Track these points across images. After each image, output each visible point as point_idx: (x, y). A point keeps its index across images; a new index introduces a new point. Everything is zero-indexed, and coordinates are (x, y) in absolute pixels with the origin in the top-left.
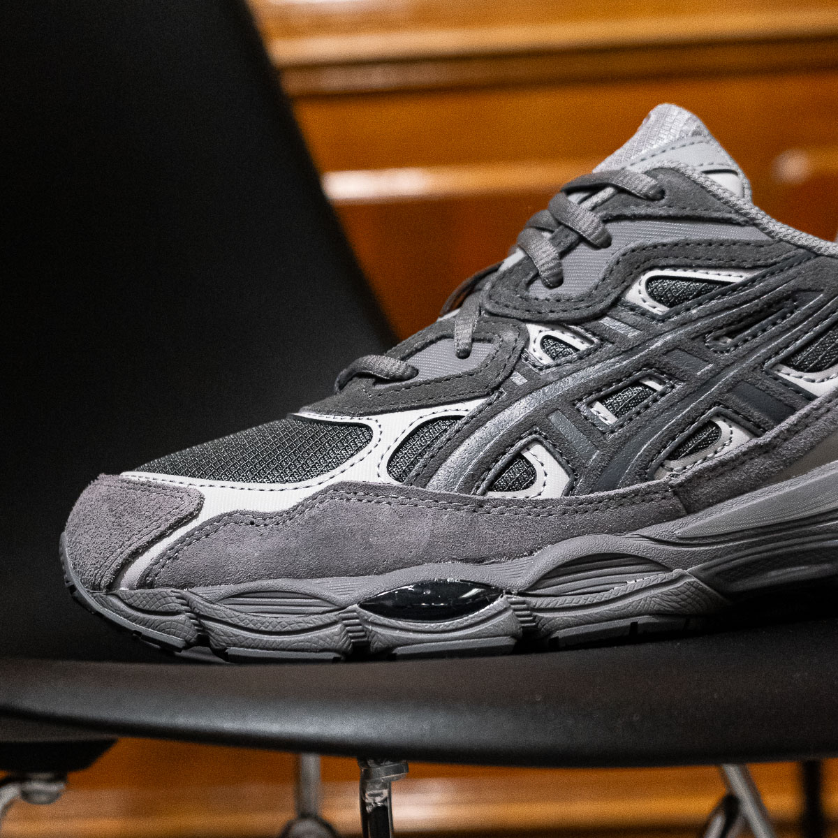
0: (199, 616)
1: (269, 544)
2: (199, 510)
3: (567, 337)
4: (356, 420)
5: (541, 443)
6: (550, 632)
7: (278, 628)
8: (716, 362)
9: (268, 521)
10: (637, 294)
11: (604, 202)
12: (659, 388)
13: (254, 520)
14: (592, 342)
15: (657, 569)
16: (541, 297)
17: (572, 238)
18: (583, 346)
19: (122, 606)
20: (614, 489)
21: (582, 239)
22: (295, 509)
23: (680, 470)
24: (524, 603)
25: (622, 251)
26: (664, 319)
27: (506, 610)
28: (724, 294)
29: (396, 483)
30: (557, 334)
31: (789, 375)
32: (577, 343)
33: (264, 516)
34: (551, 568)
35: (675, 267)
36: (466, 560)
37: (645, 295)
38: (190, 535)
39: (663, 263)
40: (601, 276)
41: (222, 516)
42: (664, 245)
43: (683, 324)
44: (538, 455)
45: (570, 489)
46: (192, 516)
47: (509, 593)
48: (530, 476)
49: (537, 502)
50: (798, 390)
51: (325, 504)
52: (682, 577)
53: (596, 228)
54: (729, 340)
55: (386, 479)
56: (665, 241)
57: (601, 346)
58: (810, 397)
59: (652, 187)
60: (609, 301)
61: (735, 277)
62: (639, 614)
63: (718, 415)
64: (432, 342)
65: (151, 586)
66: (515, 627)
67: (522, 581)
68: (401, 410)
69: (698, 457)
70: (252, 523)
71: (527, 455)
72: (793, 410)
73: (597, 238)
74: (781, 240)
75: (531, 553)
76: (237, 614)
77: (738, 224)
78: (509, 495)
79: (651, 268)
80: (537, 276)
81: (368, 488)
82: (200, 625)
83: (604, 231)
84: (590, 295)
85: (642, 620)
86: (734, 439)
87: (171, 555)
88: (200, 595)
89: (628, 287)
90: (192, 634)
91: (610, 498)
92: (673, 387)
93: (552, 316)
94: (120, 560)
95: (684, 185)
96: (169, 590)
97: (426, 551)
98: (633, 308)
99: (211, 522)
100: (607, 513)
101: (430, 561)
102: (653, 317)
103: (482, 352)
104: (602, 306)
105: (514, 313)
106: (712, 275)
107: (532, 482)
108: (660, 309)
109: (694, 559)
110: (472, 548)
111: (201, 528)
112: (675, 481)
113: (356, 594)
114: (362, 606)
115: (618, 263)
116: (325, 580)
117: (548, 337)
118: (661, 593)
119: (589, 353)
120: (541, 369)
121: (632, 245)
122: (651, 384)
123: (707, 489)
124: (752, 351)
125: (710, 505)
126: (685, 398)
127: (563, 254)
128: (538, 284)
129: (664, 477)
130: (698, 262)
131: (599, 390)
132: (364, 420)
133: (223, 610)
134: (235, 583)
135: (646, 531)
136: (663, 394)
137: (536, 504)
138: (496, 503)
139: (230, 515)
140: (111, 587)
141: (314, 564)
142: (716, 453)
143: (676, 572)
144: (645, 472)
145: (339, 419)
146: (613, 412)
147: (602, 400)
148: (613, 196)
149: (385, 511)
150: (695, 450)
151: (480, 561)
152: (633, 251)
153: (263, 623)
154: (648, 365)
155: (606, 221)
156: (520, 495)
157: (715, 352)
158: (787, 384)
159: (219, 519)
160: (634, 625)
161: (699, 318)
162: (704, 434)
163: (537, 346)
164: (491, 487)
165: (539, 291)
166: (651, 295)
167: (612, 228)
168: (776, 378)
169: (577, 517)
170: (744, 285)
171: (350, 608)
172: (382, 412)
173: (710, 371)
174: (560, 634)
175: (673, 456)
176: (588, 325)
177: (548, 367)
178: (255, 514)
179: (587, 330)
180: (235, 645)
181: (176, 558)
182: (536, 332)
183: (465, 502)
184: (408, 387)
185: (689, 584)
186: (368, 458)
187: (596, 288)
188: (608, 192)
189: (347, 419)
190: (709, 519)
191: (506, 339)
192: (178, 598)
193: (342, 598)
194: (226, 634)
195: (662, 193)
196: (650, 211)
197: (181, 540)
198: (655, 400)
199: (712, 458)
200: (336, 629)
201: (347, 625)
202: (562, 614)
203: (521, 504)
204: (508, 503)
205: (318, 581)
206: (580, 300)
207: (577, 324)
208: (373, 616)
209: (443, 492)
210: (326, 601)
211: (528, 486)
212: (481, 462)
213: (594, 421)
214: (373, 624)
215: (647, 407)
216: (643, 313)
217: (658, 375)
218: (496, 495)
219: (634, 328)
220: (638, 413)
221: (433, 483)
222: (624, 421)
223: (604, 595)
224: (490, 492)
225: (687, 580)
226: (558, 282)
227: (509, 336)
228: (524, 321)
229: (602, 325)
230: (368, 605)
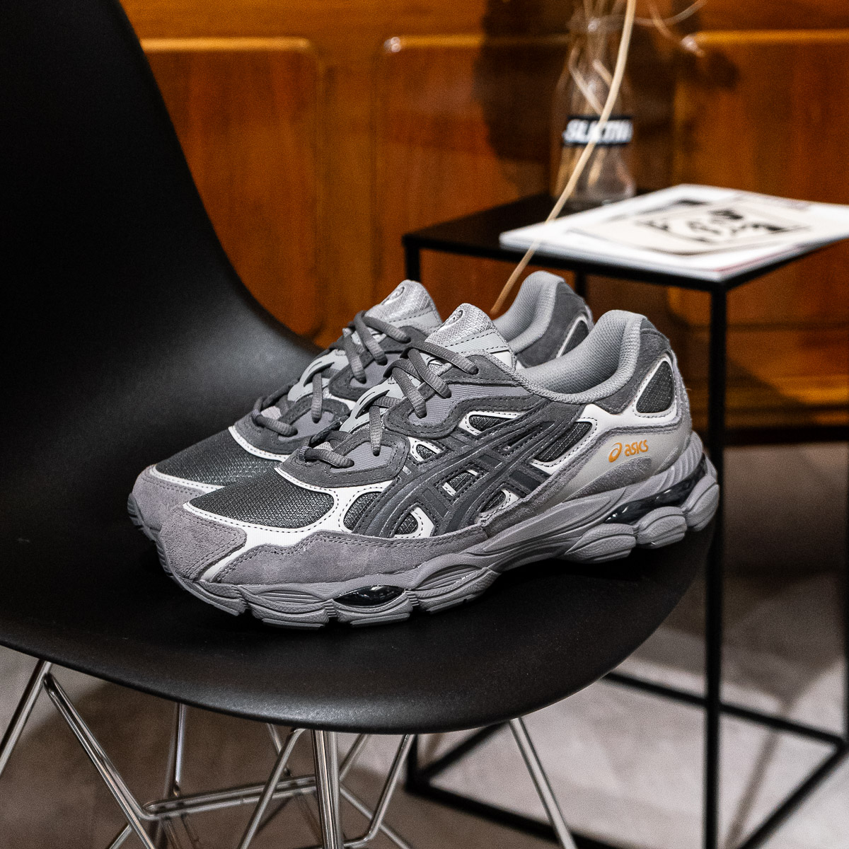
0: (247, 601)
1: (286, 564)
2: (245, 542)
3: (429, 445)
4: (323, 490)
5: (420, 507)
6: (426, 608)
7: (292, 611)
8: (504, 462)
9: (283, 552)
10: (465, 424)
11: (446, 371)
12: (476, 474)
13: (276, 551)
14: (443, 450)
15: (474, 569)
16: (417, 424)
17: (432, 392)
18: (438, 451)
19: (202, 590)
20: (455, 530)
21: (436, 393)
22: (297, 545)
23: (486, 518)
24: (414, 595)
25: (458, 402)
26: (478, 438)
27: (406, 600)
28: (507, 424)
29: (350, 532)
30: (423, 443)
31: (537, 464)
32: (434, 448)
33: (282, 549)
34: (427, 576)
35: (483, 410)
36: (386, 573)
37: (468, 424)
38: (241, 557)
39: (478, 408)
40: (447, 415)
41: (258, 547)
42: (479, 399)
43: (488, 442)
44: (418, 513)
45: (435, 532)
46: (242, 545)
47: (407, 590)
48: (413, 526)
49: (419, 540)
50: (541, 472)
51: (313, 543)
52: (486, 571)
53: (444, 389)
54: (509, 447)
55: (343, 529)
56: (479, 397)
57: (447, 452)
58: (547, 476)
59: (473, 368)
60: (452, 429)
61: (512, 416)
62: (468, 595)
63: (504, 487)
64: (359, 445)
65: (220, 582)
66: (410, 608)
67: (413, 583)
68: (348, 487)
69: (494, 510)
70: (275, 552)
71: (413, 513)
72: (539, 484)
73: (445, 393)
74: (534, 394)
75: (416, 566)
76: (269, 601)
77: (514, 386)
78: (405, 536)
79: (471, 411)
80: (413, 411)
81: (335, 535)
82: (247, 604)
83: (448, 389)
84: (442, 424)
85: (469, 597)
86: (511, 499)
87: (232, 566)
88: (248, 588)
89: (460, 421)
90: (243, 611)
91: (454, 536)
92: (483, 474)
93: (422, 435)
94: (202, 567)
95: (488, 366)
96: (230, 586)
97: (366, 569)
98: (463, 432)
99: (252, 550)
100: (452, 543)
101: (368, 574)
102: (473, 437)
103: (387, 452)
104: (448, 432)
105: (402, 431)
106: (502, 415)
107: (416, 528)
108: (475, 432)
109: (491, 561)
110: (388, 567)
111: (247, 553)
112: (485, 525)
113: (331, 593)
114: (335, 600)
115: (455, 408)
116: (315, 584)
117: (419, 445)
118: (478, 582)
119: (441, 455)
120: (418, 465)
121: (463, 399)
122: (472, 472)
123: (498, 525)
124: (521, 454)
125: (499, 532)
126: (489, 481)
127: (426, 400)
128: (414, 413)
129: (478, 524)
130: (495, 408)
131: (447, 476)
132: (327, 491)
133: (262, 598)
134: (267, 584)
135: (471, 549)
136: (478, 478)
137: (418, 541)
138: (399, 541)
139: (262, 546)
140: (195, 580)
141: (310, 576)
142: (502, 506)
143: (484, 569)
144: (471, 522)
145: (313, 488)
146: (453, 488)
147: (448, 481)
148: (451, 368)
149: (345, 549)
150: (494, 506)
151: (391, 573)
152: (463, 401)
153: (283, 608)
154: (471, 463)
155: (448, 383)
156: (410, 536)
157: (503, 455)
158: (536, 469)
159: (257, 548)
160: (465, 600)
161: (496, 438)
162: (497, 498)
163: (414, 450)
164: (397, 532)
165: (414, 420)
166: (471, 424)
167: (451, 387)
168: (532, 467)
169: (438, 546)
170: (518, 420)
171: (329, 601)
172: (338, 487)
173: (501, 466)
174: (431, 609)
175: (483, 510)
176: (440, 441)
177: (421, 463)
178: (276, 547)
179: (440, 443)
180: (268, 618)
181: (234, 569)
182: (414, 442)
183: (385, 542)
184: (350, 473)
185: (490, 574)
186: (333, 515)
187: (445, 421)
188: (448, 365)
189: (318, 489)
191: (399, 446)
192: (235, 590)
193: (324, 595)
194: (263, 612)
195: (477, 370)
196: (471, 380)
197: (237, 559)
198: (474, 481)
199: (501, 510)
200: (322, 612)
201: (327, 609)
202: (432, 599)
203: (411, 541)
204: (405, 541)
205: (312, 585)
206: (436, 427)
207: (434, 440)
208: (341, 606)
209: (374, 537)
210: (316, 596)
211: (414, 531)
212: (391, 519)
213: (445, 493)
214: (341, 609)
215: (470, 485)
216: (468, 434)
217: (476, 467)
218: (398, 537)
219: (464, 443)
220: (466, 489)
221: (368, 531)
222: (460, 493)
223: (452, 587)
224: (396, 536)
225: (488, 572)
226: (425, 415)
227: (401, 445)
228: (407, 436)
229: (448, 441)
230: (338, 600)
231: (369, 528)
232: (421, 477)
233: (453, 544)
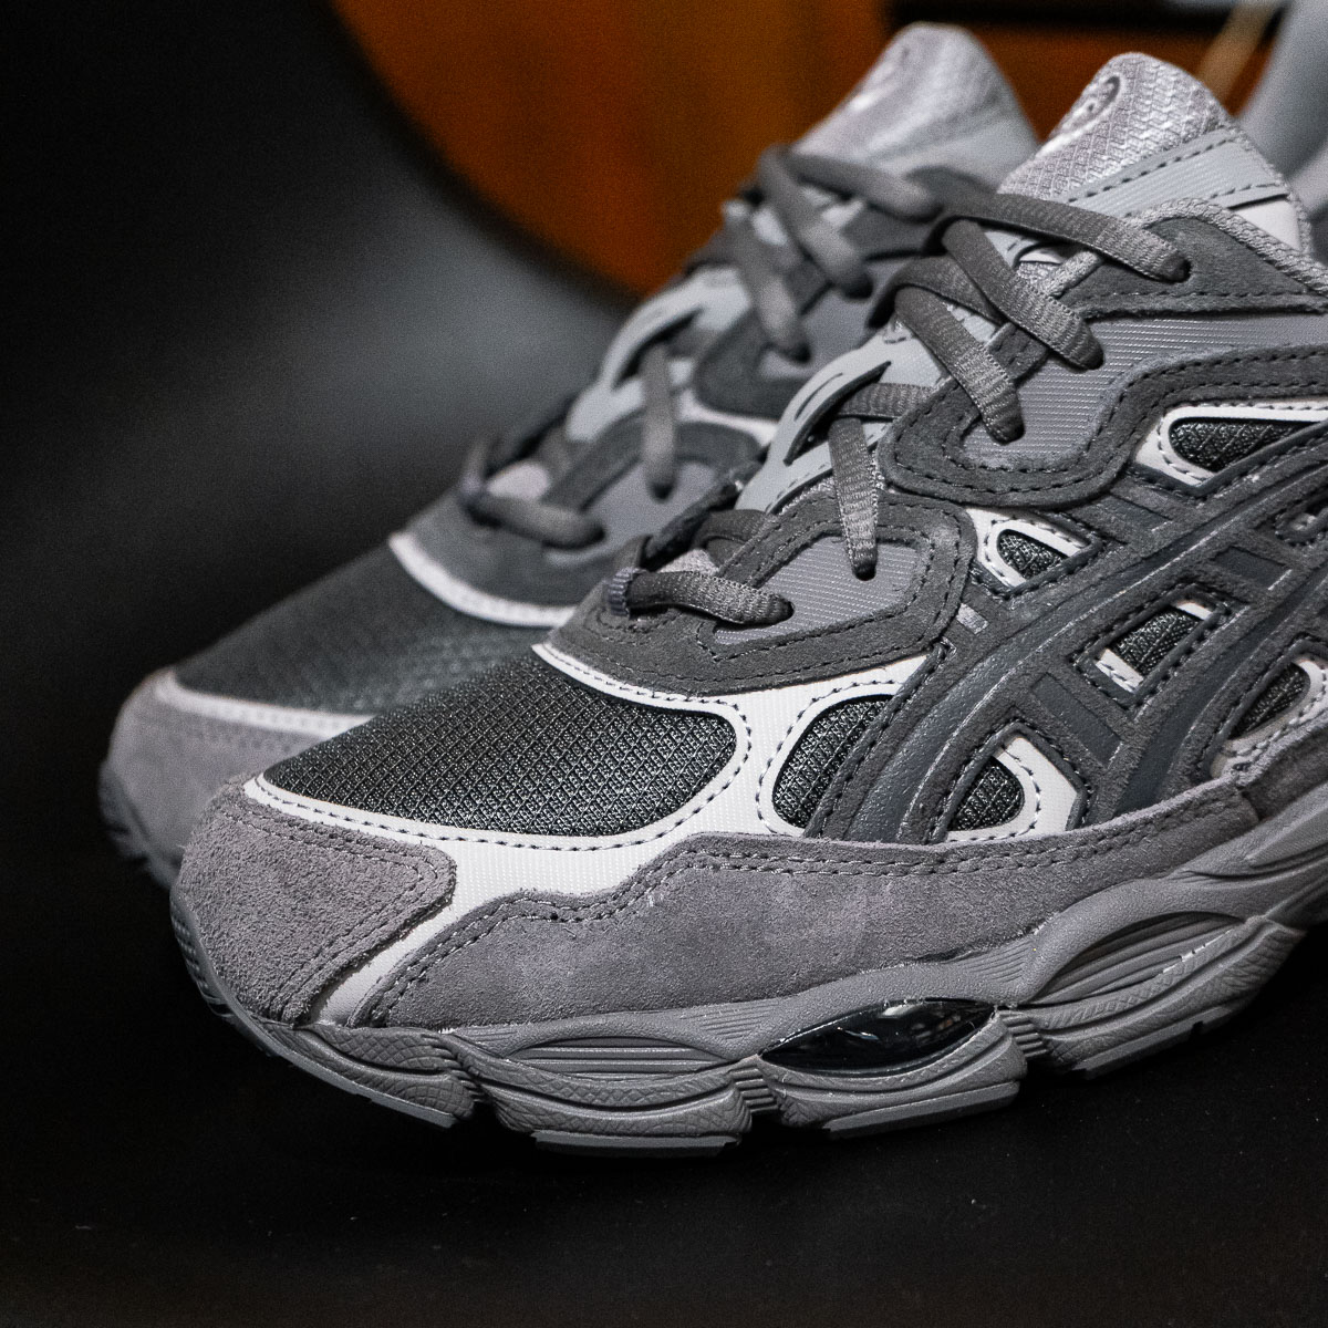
0: (475, 1078)
1: (589, 956)
2: (451, 891)
3: (1039, 531)
4: (695, 705)
5: (1026, 736)
6: (1073, 1062)
7: (625, 1102)
8: (1298, 567)
9: (581, 913)
10: (1156, 451)
11: (1081, 280)
12: (1204, 613)
13: (557, 911)
14: (1087, 542)
15: (1221, 923)
16: (993, 463)
17: (1036, 353)
18: (1071, 548)
19: (328, 1052)
20: (1148, 803)
21: (1051, 354)
22: (625, 888)
23: (1250, 755)
24: (1028, 1021)
25: (1127, 380)
26: (1204, 494)
27: (1002, 1039)
28: (1301, 443)
29: (796, 832)
30: (1020, 526)
32: (1057, 540)
33: (575, 904)
34: (1068, 958)
35: (1216, 401)
36: (928, 958)
37: (1168, 451)
38: (444, 938)
39: (1198, 395)
40: (1095, 425)
41: (497, 902)
42: (1198, 364)
43: (1238, 505)
44: (1021, 757)
45: (1082, 816)
46: (442, 902)
47: (1002, 1008)
48: (1008, 798)
49: (1032, 843)
51: (678, 876)
52: (1260, 928)
53: (1077, 338)
54: (1311, 519)
55: (775, 824)
56: (1199, 357)
57: (1101, 549)
59: (1171, 259)
60: (1114, 469)
61: (1316, 412)
62: (1206, 1007)
63: (1303, 652)
64: (805, 546)
65: (381, 1023)
66: (1018, 1066)
68: (779, 686)
69: (1274, 729)
70: (554, 917)
71: (1004, 758)
73: (1080, 354)
75: (1028, 930)
76: (549, 1076)
77: (1315, 312)
78: (982, 835)
79: (1176, 405)
80: (979, 420)
81: (749, 847)
82: (479, 1089)
83: (1091, 339)
84: (1079, 459)
85: (1209, 1016)
87: (415, 972)
88: (472, 1039)
89: (1140, 442)
90: (465, 1106)
91: (1147, 822)
92: (1228, 613)
93: (1014, 498)
94: (318, 980)
95: (1221, 250)
96: (416, 1033)
97: (861, 952)
98: (1152, 477)
99: (476, 914)
100: (1142, 847)
101: (869, 965)
102: (1187, 492)
103: (898, 565)
104: (1102, 480)
105: (943, 490)
106: (1279, 411)
107: (1018, 806)
108: (1194, 476)
109: (1275, 893)
110: (935, 939)
111: (462, 925)
112: (1247, 778)
113: (752, 1036)
114: (767, 1056)
115: (1121, 399)
116: (695, 1010)
117: (1008, 533)
118: (1236, 965)
119: (1082, 561)
120: (1007, 598)
121: (1144, 367)
122: (1191, 608)
123: (1290, 777)
125: (1293, 799)
126: (1253, 634)
127: (1019, 382)
128: (980, 431)
129: (1224, 777)
130: (1257, 390)
131: (1109, 629)
132: (710, 706)
133: (524, 1068)
134: (535, 1020)
135: (1206, 862)
136: (1213, 626)
137: (1028, 847)
138: (963, 854)
139: (510, 900)
140: (303, 1021)
141: (674, 985)
142: (1301, 714)
143: (1252, 921)
144: (1201, 773)
145: (661, 700)
146: (1133, 663)
147: (1113, 645)
148: (1095, 268)
149: (784, 892)
150: (1272, 715)
151: (947, 956)
152: (1146, 376)
153: (597, 1094)
154: (1186, 579)
155: (1090, 319)
156: (1000, 833)
157: (1293, 544)
159: (492, 908)
160: (1198, 1026)
161: (1265, 490)
162: (1283, 687)
163: (992, 549)
164: (954, 824)
165: (983, 450)
166: (1179, 449)
167: (1102, 331)
169: (1096, 860)
171: (746, 1061)
172: (744, 691)
173: (1290, 582)
174: (1089, 1064)
175: (1237, 733)
176: (1077, 513)
177: (1018, 592)
178: (555, 900)
179: (1076, 520)
180: (549, 1127)
181: (423, 980)
182: (987, 524)
183: (916, 858)
184: (781, 642)
185: (1272, 937)
186: (736, 782)
187: (1088, 447)
188: (1085, 260)
189: (678, 702)
190: (1295, 824)
191: (939, 542)
192: (434, 1046)
193: (730, 1045)
194: (531, 1110)
195: (1185, 268)
196: (1169, 303)
197: (430, 948)
198: (1201, 639)
199: (1297, 726)
200: (725, 1098)
201: (741, 1089)
202: (1090, 1033)
203: (1005, 850)
204: (983, 852)
205: (684, 1013)
206: (1062, 468)
207: (1057, 511)
208: (787, 1074)
209: (878, 844)
210: (700, 1050)
211: (1012, 815)
212: (933, 783)
213: (1106, 687)
214: (789, 1085)
215: (1189, 651)
216: (1170, 486)
217: (1203, 593)
218: (961, 837)
219: (1158, 515)
220: (1176, 665)
221: (858, 827)
222: (1156, 680)
223: (1151, 987)
224: (952, 835)
225: (1266, 931)
226: (1016, 430)
227: (944, 536)
228: (965, 504)
229: (1104, 512)
230: (779, 1054)
231: (862, 817)
232: (1023, 637)
233: (1147, 849)
